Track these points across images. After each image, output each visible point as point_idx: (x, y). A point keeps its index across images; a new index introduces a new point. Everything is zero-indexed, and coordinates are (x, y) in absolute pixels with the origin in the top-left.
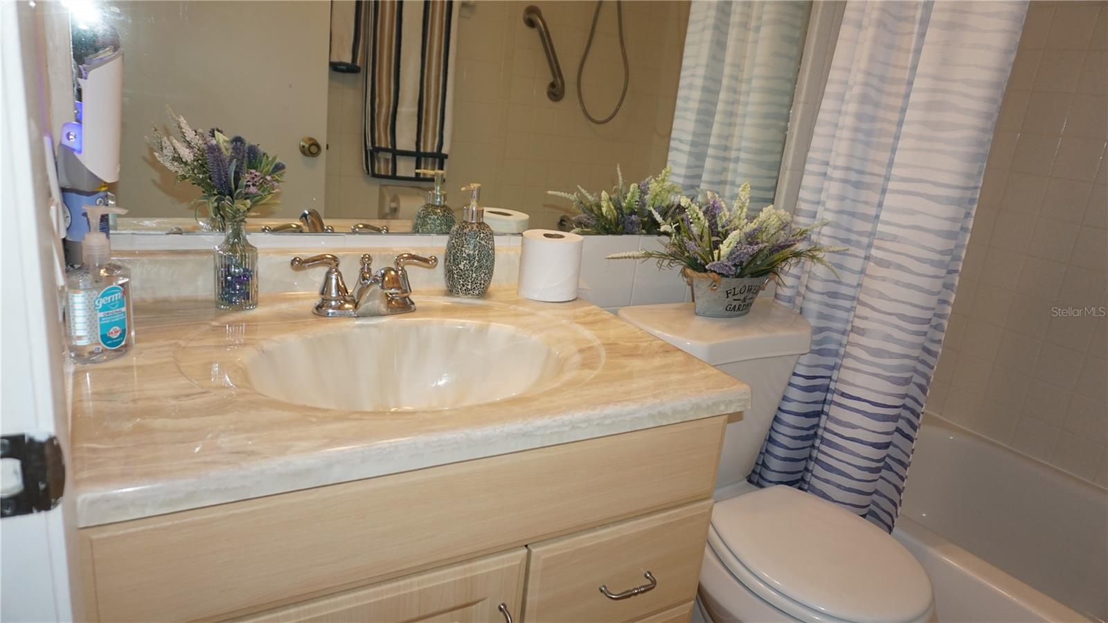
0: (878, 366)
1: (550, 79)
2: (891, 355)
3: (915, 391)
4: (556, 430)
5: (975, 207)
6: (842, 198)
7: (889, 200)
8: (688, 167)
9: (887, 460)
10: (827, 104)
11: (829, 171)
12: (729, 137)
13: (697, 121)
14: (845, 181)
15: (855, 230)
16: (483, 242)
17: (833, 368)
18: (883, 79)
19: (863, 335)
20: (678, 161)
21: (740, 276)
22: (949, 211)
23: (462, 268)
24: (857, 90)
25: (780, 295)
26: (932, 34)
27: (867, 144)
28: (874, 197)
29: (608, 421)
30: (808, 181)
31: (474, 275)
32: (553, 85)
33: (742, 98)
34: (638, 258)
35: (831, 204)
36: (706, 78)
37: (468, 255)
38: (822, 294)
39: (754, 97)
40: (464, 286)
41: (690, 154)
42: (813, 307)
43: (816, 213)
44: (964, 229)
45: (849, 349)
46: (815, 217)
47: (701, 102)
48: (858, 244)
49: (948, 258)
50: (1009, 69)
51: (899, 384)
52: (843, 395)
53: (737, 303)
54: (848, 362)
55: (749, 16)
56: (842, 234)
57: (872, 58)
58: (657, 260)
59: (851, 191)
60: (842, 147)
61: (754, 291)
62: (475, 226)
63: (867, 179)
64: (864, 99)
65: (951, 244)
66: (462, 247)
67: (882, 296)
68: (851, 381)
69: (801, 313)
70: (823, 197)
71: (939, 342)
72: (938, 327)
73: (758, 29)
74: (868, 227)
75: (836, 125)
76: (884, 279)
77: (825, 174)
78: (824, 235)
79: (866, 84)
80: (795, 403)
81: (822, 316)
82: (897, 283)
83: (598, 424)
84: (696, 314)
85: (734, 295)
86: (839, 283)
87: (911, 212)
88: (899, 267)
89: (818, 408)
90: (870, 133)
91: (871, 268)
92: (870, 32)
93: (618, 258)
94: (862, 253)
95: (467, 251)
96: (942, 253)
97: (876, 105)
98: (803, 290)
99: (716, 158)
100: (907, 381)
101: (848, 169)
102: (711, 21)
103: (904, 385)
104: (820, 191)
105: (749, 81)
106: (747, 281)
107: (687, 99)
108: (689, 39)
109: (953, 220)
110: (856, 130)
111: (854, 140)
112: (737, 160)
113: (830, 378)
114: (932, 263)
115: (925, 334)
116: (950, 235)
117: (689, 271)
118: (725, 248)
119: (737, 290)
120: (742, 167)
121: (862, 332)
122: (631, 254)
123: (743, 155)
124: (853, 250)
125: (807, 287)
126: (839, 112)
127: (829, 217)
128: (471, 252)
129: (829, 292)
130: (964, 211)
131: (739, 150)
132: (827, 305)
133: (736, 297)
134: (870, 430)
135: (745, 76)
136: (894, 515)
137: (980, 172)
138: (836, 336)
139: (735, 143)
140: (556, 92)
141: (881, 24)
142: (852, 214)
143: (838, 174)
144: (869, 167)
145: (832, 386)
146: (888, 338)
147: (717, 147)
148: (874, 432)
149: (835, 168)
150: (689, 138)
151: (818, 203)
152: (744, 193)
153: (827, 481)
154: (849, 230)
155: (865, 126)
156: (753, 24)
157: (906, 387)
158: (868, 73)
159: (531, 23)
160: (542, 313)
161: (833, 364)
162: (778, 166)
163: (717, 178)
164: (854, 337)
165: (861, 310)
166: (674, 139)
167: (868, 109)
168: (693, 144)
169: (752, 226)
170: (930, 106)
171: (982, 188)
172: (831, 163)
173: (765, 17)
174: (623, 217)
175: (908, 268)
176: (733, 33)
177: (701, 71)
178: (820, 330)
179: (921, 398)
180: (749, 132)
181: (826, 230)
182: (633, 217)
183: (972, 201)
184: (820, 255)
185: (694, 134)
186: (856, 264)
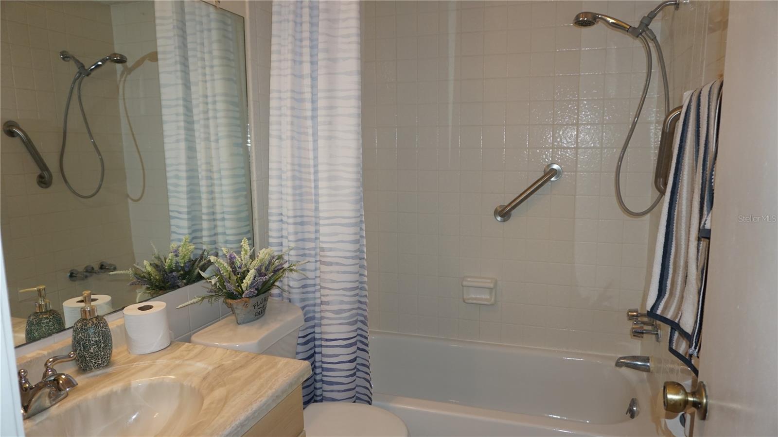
0: (340, 318)
1: (38, 172)
2: (345, 311)
3: (360, 325)
5: (364, 225)
6: (296, 233)
7: (322, 230)
8: (189, 228)
9: (358, 366)
10: (273, 182)
11: (285, 219)
12: (213, 206)
13: (188, 198)
14: (295, 224)
15: (306, 248)
16: (103, 329)
17: (314, 327)
18: (300, 165)
19: (328, 305)
20: (180, 228)
21: (257, 295)
22: (352, 230)
23: (92, 351)
24: (289, 174)
25: (273, 294)
26: (321, 143)
27: (301, 201)
28: (312, 228)
30: (273, 226)
31: (102, 353)
32: (41, 177)
33: (216, 182)
34: (197, 302)
35: (292, 238)
36: (187, 171)
37: (96, 341)
38: (299, 288)
39: (225, 181)
40: (95, 363)
41: (189, 219)
42: (296, 296)
43: (282, 243)
44: (362, 237)
45: (323, 314)
46: (282, 245)
47: (188, 186)
48: (310, 255)
49: (358, 253)
50: (361, 156)
51: (353, 325)
52: (327, 340)
53: (260, 310)
54: (324, 322)
55: (209, 134)
56: (301, 252)
57: (293, 156)
58: (208, 299)
59: (299, 228)
60: (290, 205)
61: (266, 300)
62: (94, 320)
63: (305, 219)
64: (294, 178)
65: (358, 246)
66: (89, 337)
67: (333, 281)
68: (329, 331)
69: (290, 301)
70: (285, 233)
71: (366, 296)
72: (362, 289)
73: (217, 141)
74: (312, 245)
75: (281, 193)
76: (331, 272)
77: (282, 220)
78: (291, 256)
79: (293, 170)
80: (301, 354)
81: (303, 300)
82: (338, 272)
84: (239, 324)
85: (258, 306)
86: (307, 278)
87: (336, 234)
88: (337, 264)
89: (312, 352)
90: (301, 195)
91: (324, 268)
92: (287, 143)
93: (184, 307)
94: (313, 259)
95: (93, 339)
96: (355, 251)
97: (301, 179)
98: (286, 288)
99: (209, 220)
100: (356, 322)
101: (295, 217)
102: (183, 137)
103: (355, 324)
104: (282, 229)
105: (219, 171)
106: (262, 296)
107: (177, 185)
108: (167, 147)
109: (356, 234)
110: (294, 195)
111: (294, 201)
112: (223, 219)
113: (314, 332)
114: (352, 258)
115: (357, 295)
116: (357, 242)
117: (229, 301)
118: (248, 281)
119: (259, 303)
120: (228, 224)
121: (327, 303)
122: (192, 302)
123: (226, 216)
124: (308, 259)
125: (289, 286)
126: (281, 185)
127: (292, 245)
128: (97, 339)
129: (303, 286)
130: (359, 228)
131: (223, 213)
132: (303, 293)
133: (259, 307)
134: (345, 354)
135: (215, 169)
136: (370, 395)
137: (361, 207)
138: (312, 308)
139: (218, 209)
140: (44, 181)
141: (293, 138)
142: (303, 240)
143: (291, 221)
144: (306, 213)
145: (317, 336)
146: (342, 302)
147: (208, 214)
148: (348, 354)
149: (288, 217)
150: (185, 210)
151: (282, 237)
152: (245, 245)
153: (332, 391)
154: (304, 249)
155: (298, 192)
156: (213, 138)
157: (356, 325)
158: (293, 164)
159: (11, 134)
161: (314, 324)
162: (251, 217)
163: (213, 232)
164: (324, 307)
165: (323, 292)
167: (297, 183)
168: (189, 213)
169: (256, 263)
170: (330, 179)
171: (364, 215)
172: (283, 214)
173: (220, 134)
174: (167, 275)
175: (341, 263)
176: (200, 146)
177: (183, 168)
178: (303, 308)
179: (364, 328)
180: (228, 202)
181: (292, 253)
182: (174, 274)
183: (361, 221)
184: (294, 267)
185: (188, 207)
186: (311, 266)
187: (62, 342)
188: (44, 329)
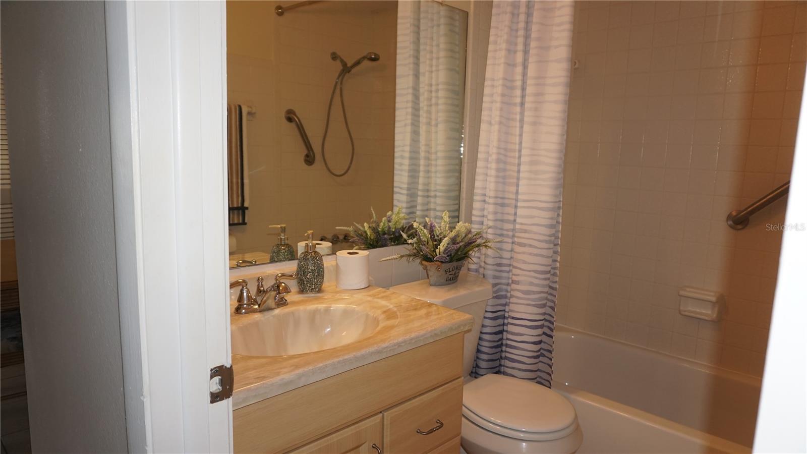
0: (528, 299)
1: (306, 152)
2: (534, 293)
3: (549, 311)
4: (392, 348)
5: (561, 211)
6: (495, 213)
7: (520, 212)
8: (407, 202)
9: (542, 351)
10: (480, 164)
11: (487, 199)
12: (428, 184)
13: (409, 176)
14: (496, 204)
15: (505, 228)
16: (318, 262)
17: (505, 305)
18: (506, 150)
19: (518, 284)
20: (400, 200)
21: (451, 261)
22: (547, 214)
23: (308, 277)
24: (494, 157)
25: (470, 269)
26: (526, 128)
27: (504, 183)
28: (512, 211)
29: (413, 341)
30: (476, 205)
31: (316, 280)
32: (307, 156)
33: (433, 163)
34: (397, 259)
35: (491, 217)
36: (410, 152)
37: (312, 270)
38: (494, 265)
39: (440, 162)
40: (310, 287)
41: (407, 195)
42: (490, 273)
43: (483, 221)
44: (558, 222)
45: (512, 293)
46: (483, 224)
47: (409, 165)
48: (508, 236)
49: (553, 238)
50: (564, 143)
51: (541, 308)
52: (513, 318)
53: (451, 276)
54: (513, 300)
55: (430, 119)
56: (499, 232)
57: (499, 140)
58: (406, 258)
59: (500, 209)
60: (492, 186)
61: (458, 268)
62: (313, 254)
63: (506, 201)
64: (498, 161)
65: (553, 231)
66: (308, 266)
67: (524, 262)
68: (516, 310)
69: (484, 277)
70: (486, 213)
71: (556, 282)
72: (554, 275)
73: (436, 125)
74: (511, 226)
75: (487, 175)
76: (524, 253)
77: (484, 201)
78: (489, 233)
79: (499, 154)
80: (489, 328)
81: (495, 277)
82: (530, 254)
83: (409, 343)
84: (431, 285)
85: (450, 272)
86: (501, 258)
87: (532, 217)
88: (530, 246)
89: (500, 328)
90: (504, 177)
91: (517, 248)
92: (496, 128)
93: (385, 260)
94: (510, 240)
95: (310, 268)
96: (550, 236)
97: (505, 163)
98: (483, 264)
99: (424, 196)
100: (544, 306)
101: (496, 197)
102: (409, 121)
103: (543, 308)
104: (483, 210)
105: (436, 153)
106: (455, 264)
107: (401, 164)
108: (397, 130)
109: (552, 219)
110: (497, 177)
111: (497, 182)
112: (435, 196)
113: (504, 310)
114: (546, 242)
115: (549, 279)
116: (552, 226)
117: (424, 262)
118: (442, 247)
119: (451, 270)
120: (439, 201)
121: (517, 283)
122: (392, 257)
123: (438, 194)
124: (506, 240)
125: (485, 262)
126: (487, 168)
127: (491, 224)
128: (313, 268)
129: (497, 263)
130: (556, 213)
131: (436, 191)
132: (497, 271)
133: (450, 273)
134: (530, 335)
135: (433, 150)
136: (550, 380)
137: (560, 194)
138: (504, 287)
139: (432, 187)
140: (309, 159)
141: (500, 123)
142: (502, 221)
143: (491, 201)
144: (507, 195)
145: (507, 315)
146: (531, 284)
147: (424, 190)
148: (533, 336)
149: (490, 197)
150: (406, 186)
151: (483, 216)
152: (445, 217)
153: (513, 368)
154: (502, 229)
155: (501, 174)
156: (433, 123)
157: (544, 309)
158: (498, 148)
159: (290, 120)
160: (355, 296)
161: (505, 303)
162: (458, 198)
163: (425, 208)
164: (514, 286)
165: (515, 271)
166: (396, 187)
167: (502, 166)
168: (408, 189)
169: (453, 234)
170: (532, 163)
171: (563, 201)
172: (487, 195)
173: (440, 119)
174: (380, 236)
175: (534, 246)
176: (423, 129)
177: (407, 149)
178: (495, 285)
179: (553, 314)
180: (440, 181)
181: (490, 231)
182: (386, 236)
183: (559, 208)
184: (489, 244)
185: (409, 184)
186: (508, 247)
187: (291, 267)
188: (281, 257)
